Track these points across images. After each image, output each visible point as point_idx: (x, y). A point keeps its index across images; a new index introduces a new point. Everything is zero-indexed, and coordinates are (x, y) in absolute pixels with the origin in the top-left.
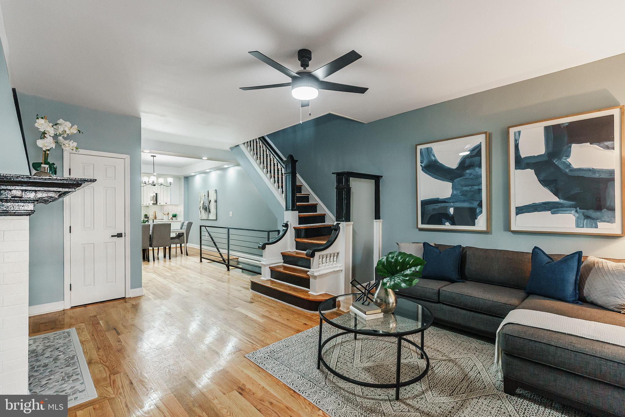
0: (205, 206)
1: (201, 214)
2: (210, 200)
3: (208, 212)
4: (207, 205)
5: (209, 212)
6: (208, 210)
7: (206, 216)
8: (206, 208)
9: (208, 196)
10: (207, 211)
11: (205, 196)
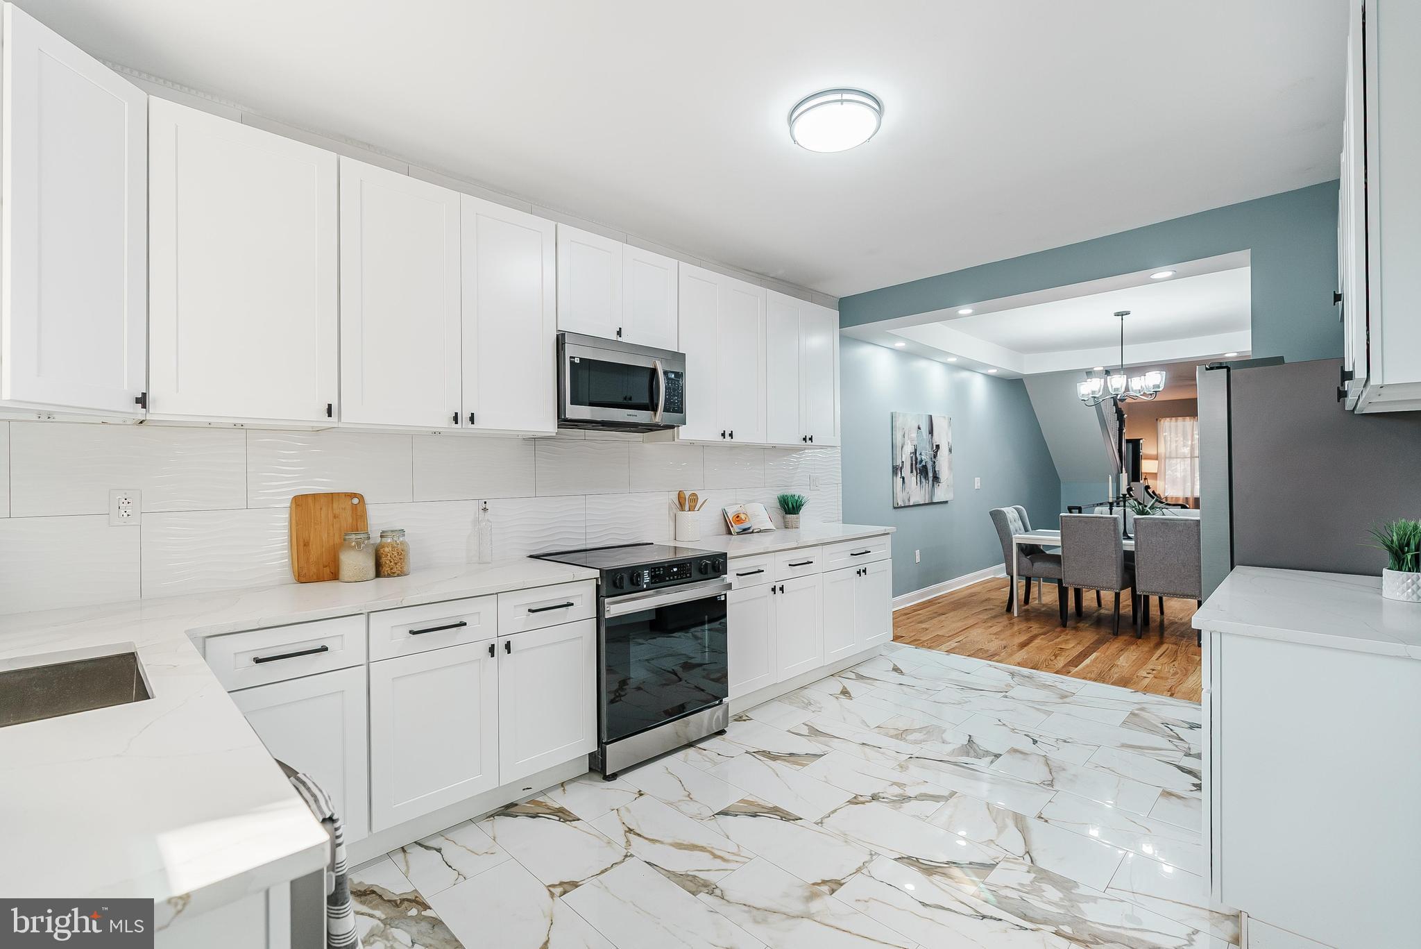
0: (921, 461)
1: (903, 488)
2: (938, 447)
3: (931, 479)
4: (926, 457)
5: (936, 478)
6: (931, 475)
7: (923, 492)
8: (925, 467)
9: (931, 432)
10: (926, 477)
11: (919, 428)
